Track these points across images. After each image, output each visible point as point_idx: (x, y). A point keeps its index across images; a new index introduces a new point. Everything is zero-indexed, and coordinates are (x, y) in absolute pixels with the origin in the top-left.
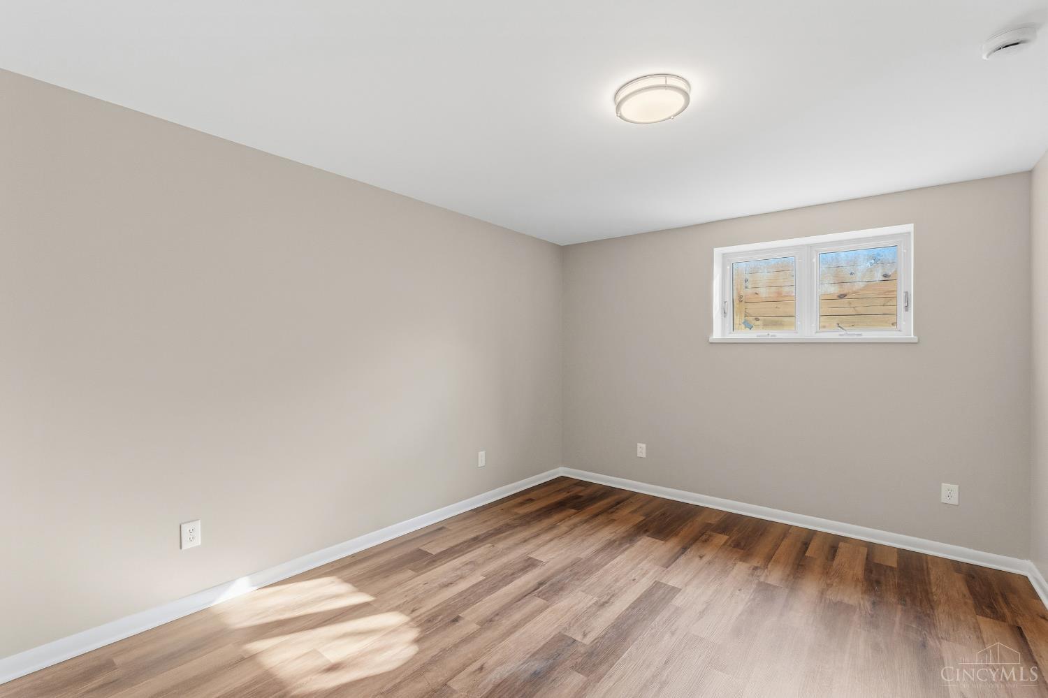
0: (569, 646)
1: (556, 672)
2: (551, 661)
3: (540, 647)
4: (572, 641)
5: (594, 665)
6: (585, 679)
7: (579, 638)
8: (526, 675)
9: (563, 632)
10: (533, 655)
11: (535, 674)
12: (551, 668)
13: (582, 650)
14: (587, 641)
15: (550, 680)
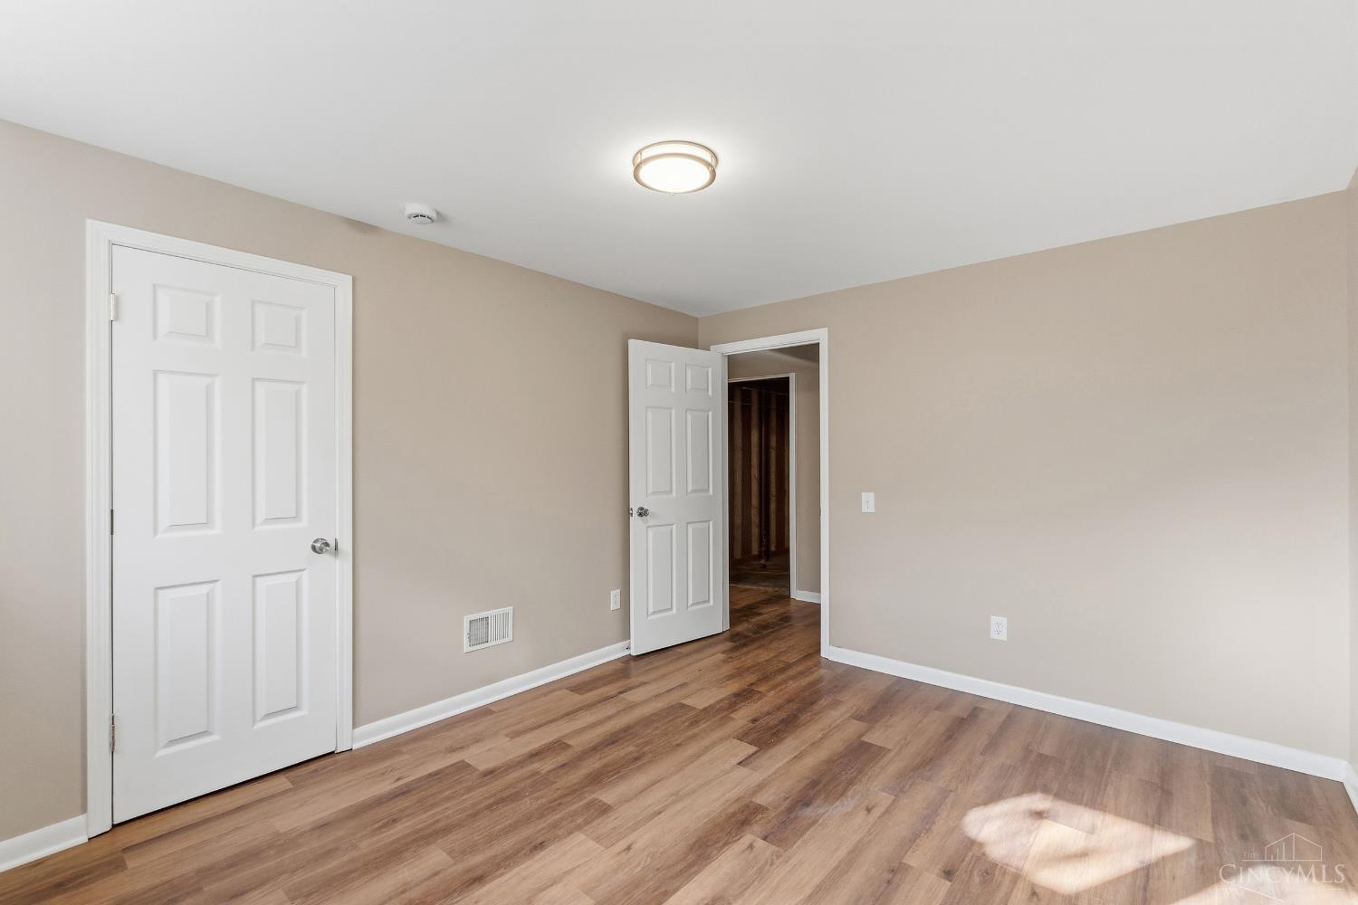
0: (772, 833)
1: (785, 805)
2: (792, 816)
3: (809, 832)
4: (768, 839)
5: (743, 812)
6: (753, 800)
7: (760, 843)
8: (817, 802)
9: (782, 851)
10: (814, 823)
11: (807, 804)
12: (790, 810)
13: (756, 828)
14: (747, 838)
15: (790, 799)
